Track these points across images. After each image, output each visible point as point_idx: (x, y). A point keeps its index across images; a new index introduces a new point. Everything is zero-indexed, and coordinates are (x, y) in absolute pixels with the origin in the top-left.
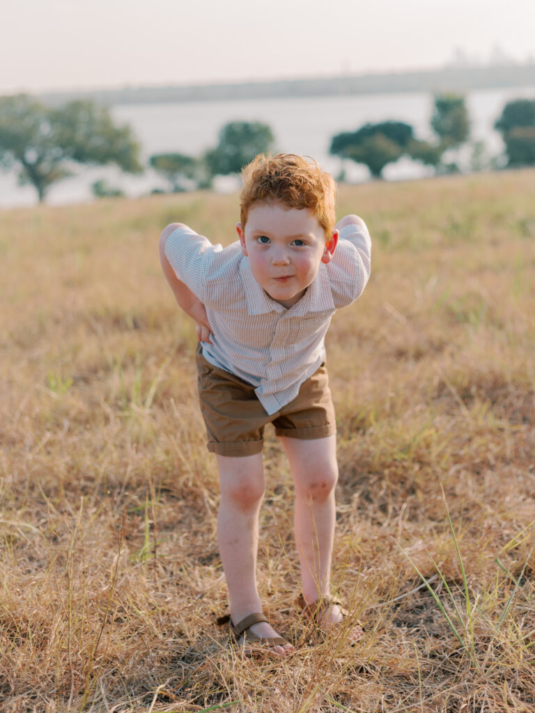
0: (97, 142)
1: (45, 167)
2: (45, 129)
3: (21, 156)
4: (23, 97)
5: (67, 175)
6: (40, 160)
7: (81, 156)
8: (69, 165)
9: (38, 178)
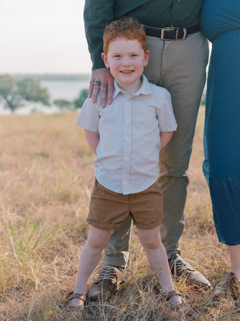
0: (34, 94)
1: (14, 103)
2: (15, 88)
3: (5, 97)
4: (7, 76)
5: (22, 105)
6: (13, 100)
7: (28, 98)
8: (24, 102)
9: (12, 106)
